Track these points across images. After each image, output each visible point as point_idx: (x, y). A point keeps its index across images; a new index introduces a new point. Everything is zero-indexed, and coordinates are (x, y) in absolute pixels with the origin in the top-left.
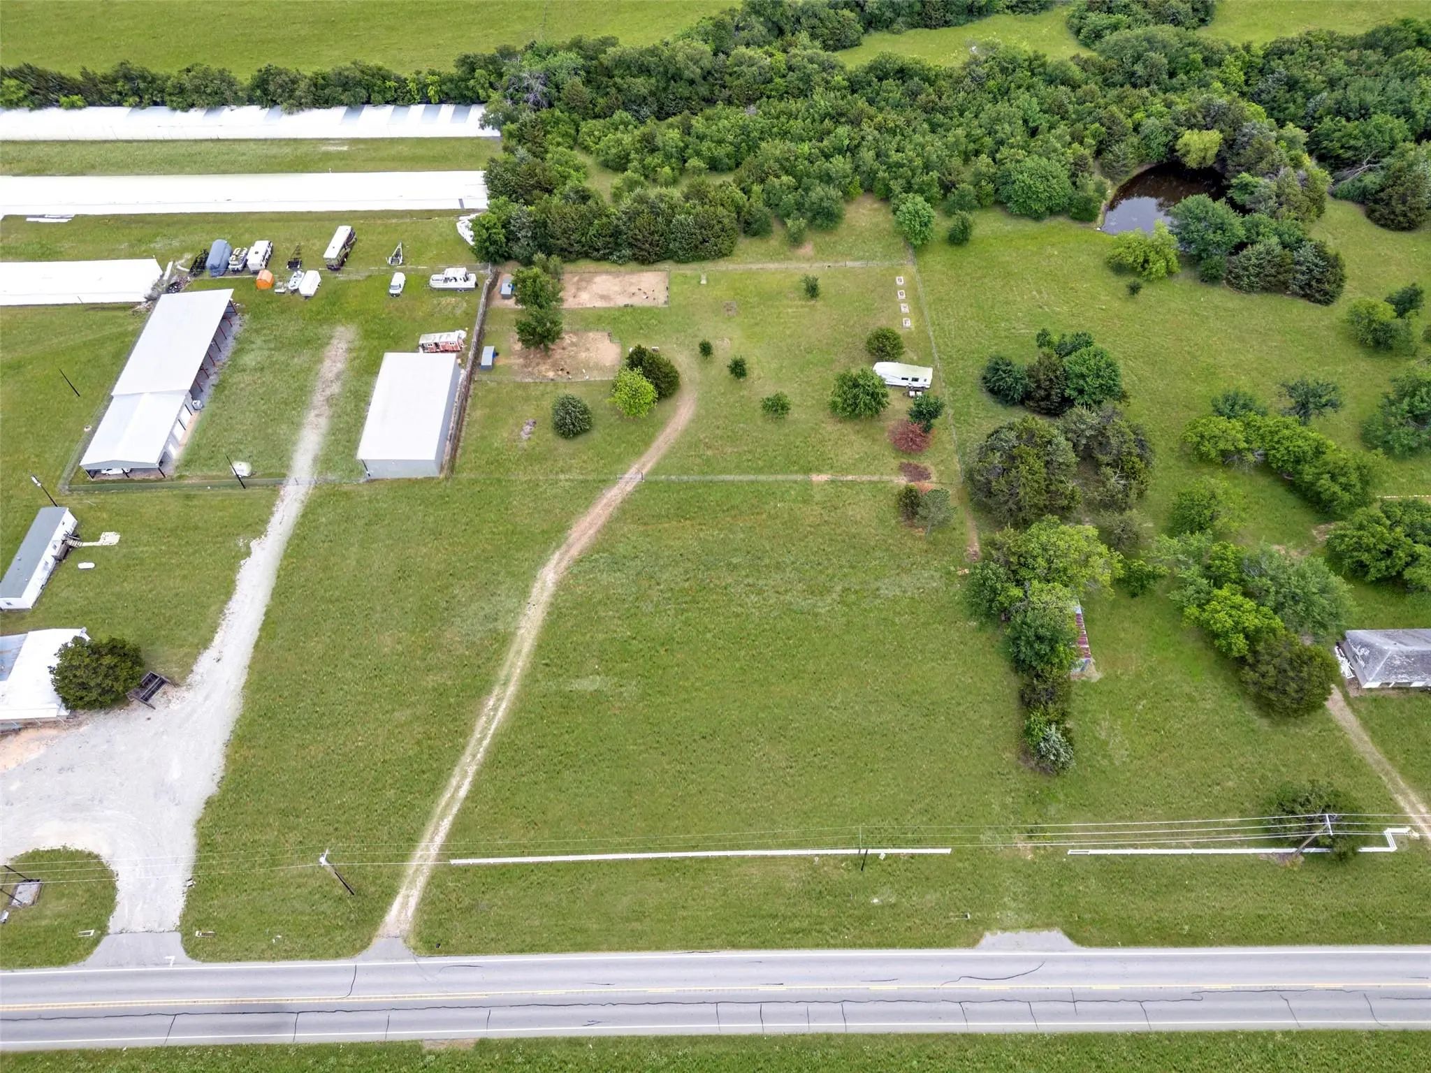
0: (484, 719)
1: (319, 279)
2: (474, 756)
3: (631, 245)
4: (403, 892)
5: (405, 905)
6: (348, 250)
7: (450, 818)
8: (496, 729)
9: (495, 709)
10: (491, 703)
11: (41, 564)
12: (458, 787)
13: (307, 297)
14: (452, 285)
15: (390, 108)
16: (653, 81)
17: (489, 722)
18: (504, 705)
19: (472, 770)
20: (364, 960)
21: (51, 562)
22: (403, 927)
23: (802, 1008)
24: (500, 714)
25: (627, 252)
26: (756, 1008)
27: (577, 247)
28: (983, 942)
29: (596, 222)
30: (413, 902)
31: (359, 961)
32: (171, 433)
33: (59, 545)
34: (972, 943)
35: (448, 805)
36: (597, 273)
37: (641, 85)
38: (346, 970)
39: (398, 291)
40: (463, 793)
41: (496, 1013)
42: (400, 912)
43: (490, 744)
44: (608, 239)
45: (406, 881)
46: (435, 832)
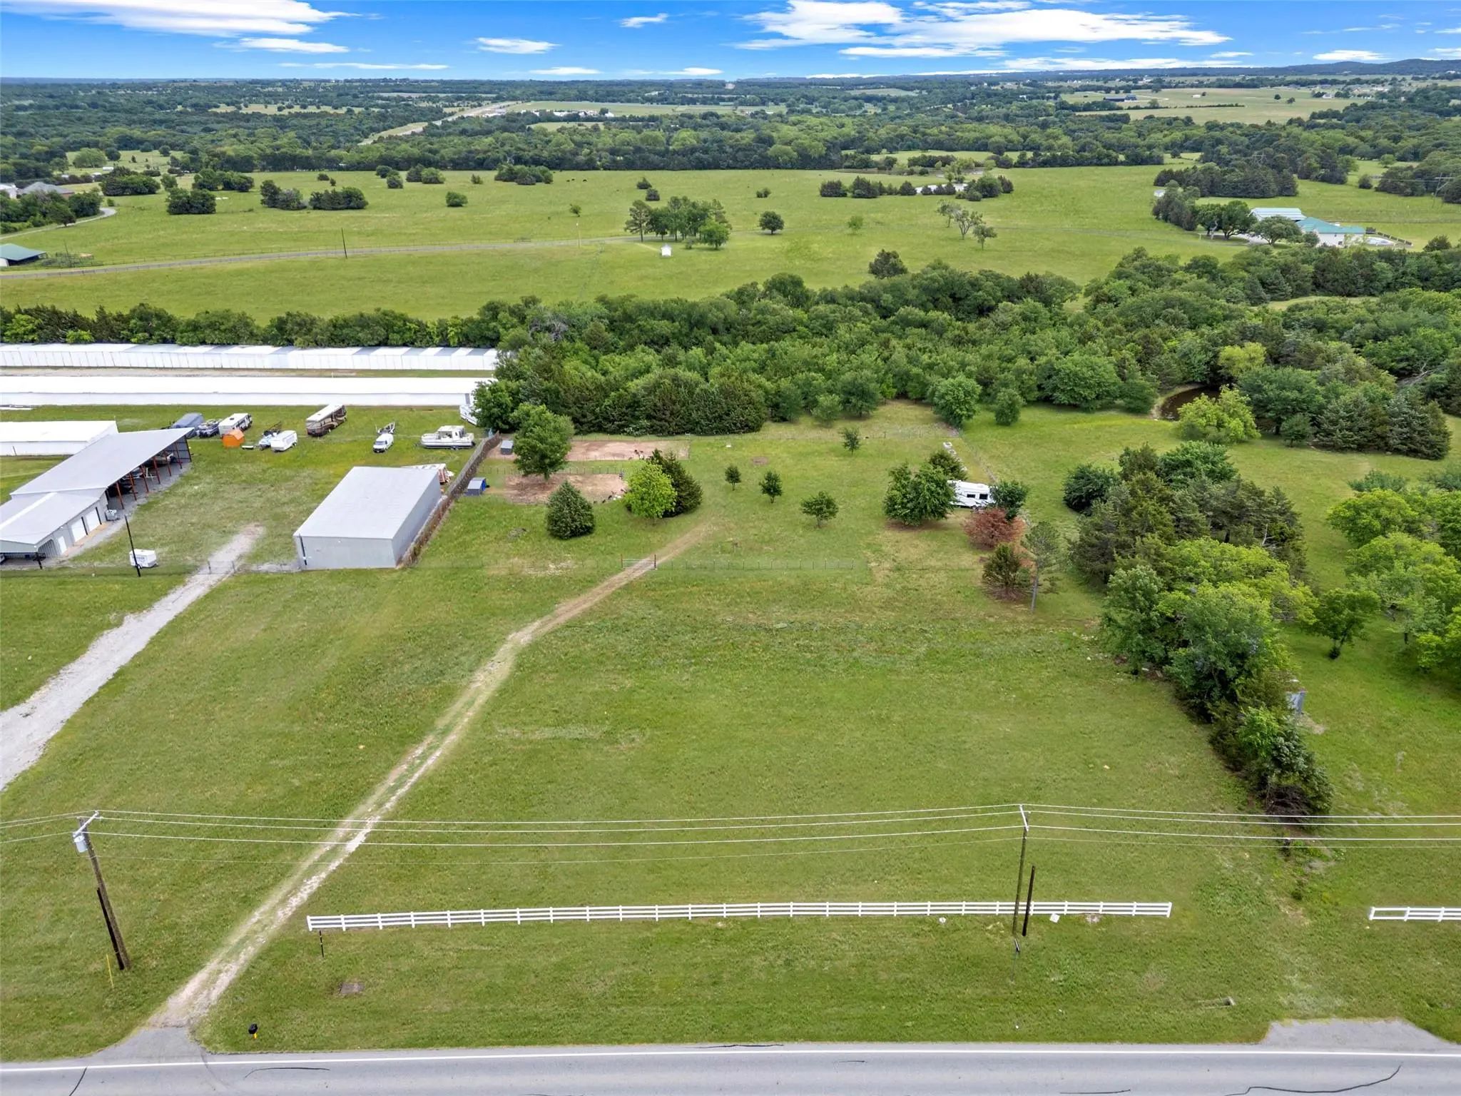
0: (404, 767)
1: (295, 439)
2: (380, 805)
3: (649, 417)
4: (212, 965)
5: (211, 981)
6: (336, 423)
7: (323, 875)
8: (422, 777)
9: (424, 757)
10: (419, 752)
12: (347, 839)
13: (277, 451)
14: (446, 441)
15: (405, 349)
17: (412, 770)
18: (439, 753)
19: (371, 823)
22: (195, 1013)
25: (645, 423)
27: (590, 417)
28: (1271, 1035)
30: (225, 980)
32: (67, 526)
34: (1255, 1037)
35: (325, 859)
36: (610, 441)
39: (383, 447)
40: (352, 846)
42: (196, 995)
43: (408, 793)
44: (624, 409)
45: (223, 952)
46: (295, 890)
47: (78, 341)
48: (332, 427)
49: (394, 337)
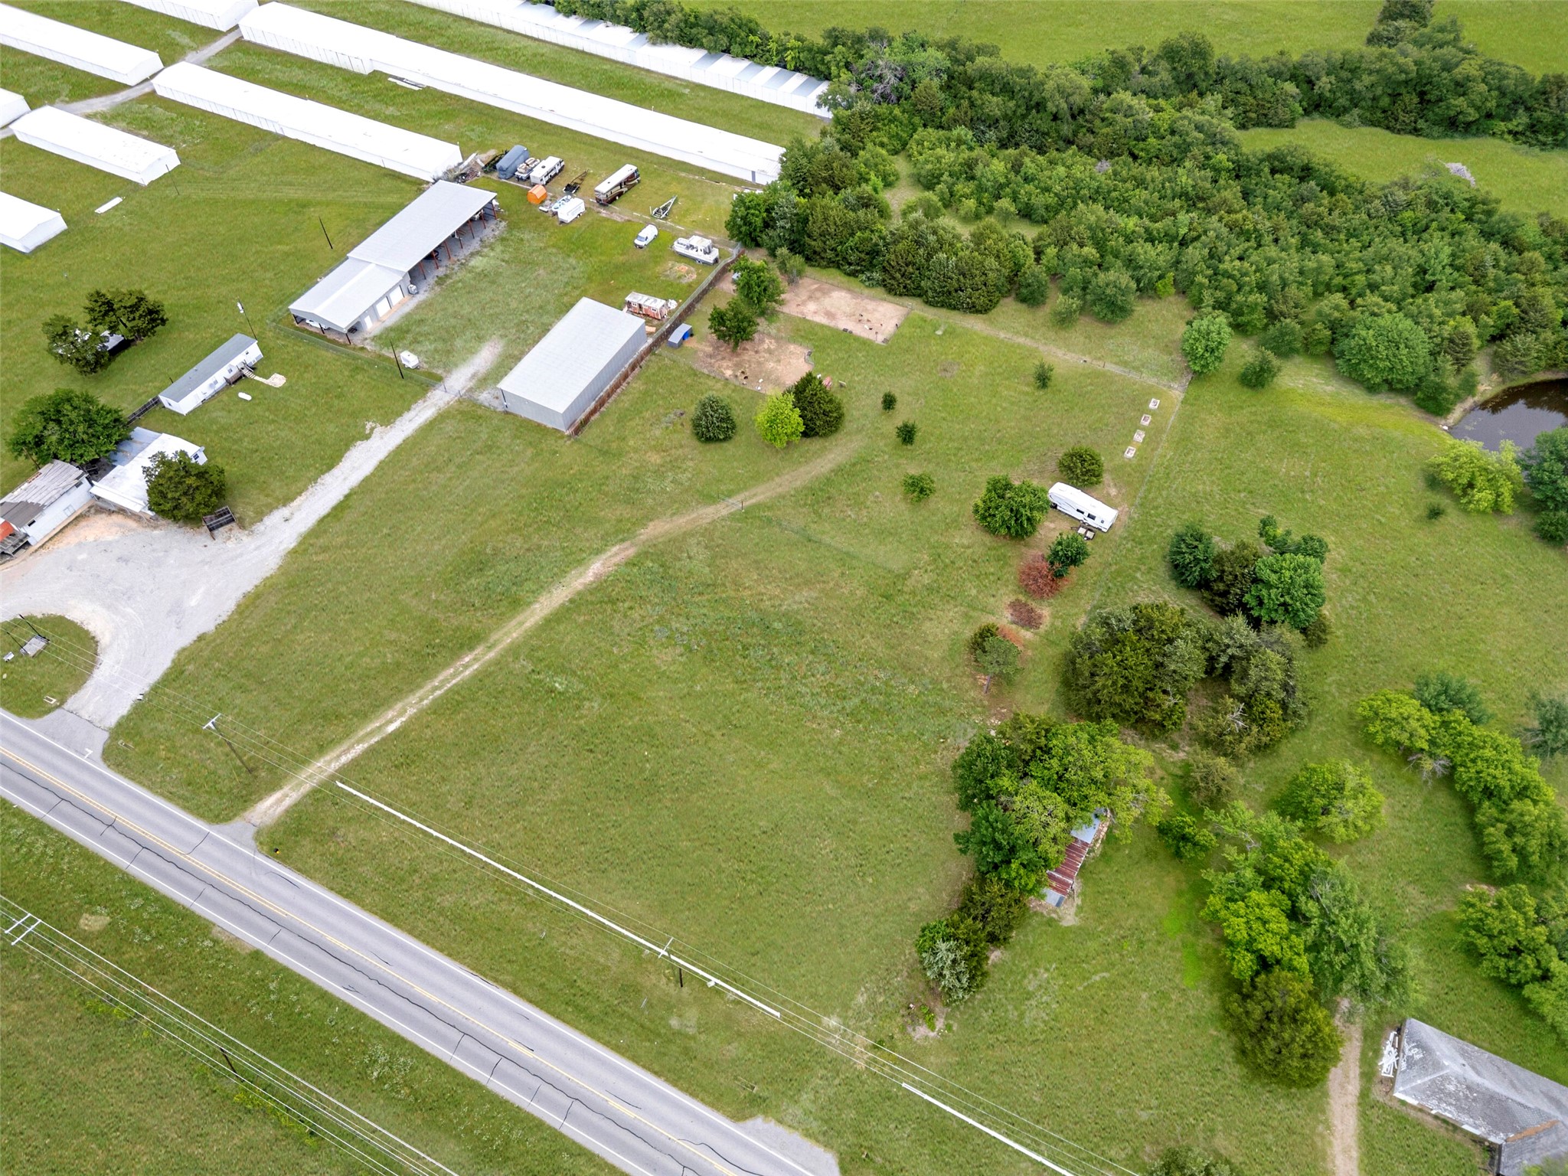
0: (452, 670)
1: (582, 209)
2: (421, 700)
3: (884, 269)
4: (286, 789)
5: (279, 801)
6: (624, 189)
7: (366, 745)
8: (456, 685)
9: (466, 667)
10: (467, 659)
11: (210, 381)
12: (391, 721)
13: (562, 222)
14: (692, 253)
15: (746, 63)
16: (1012, 104)
17: (454, 676)
18: (475, 667)
19: (411, 711)
20: (219, 832)
21: (221, 383)
22: (265, 819)
23: (535, 1083)
24: (467, 673)
25: (876, 275)
26: (495, 1058)
27: (830, 254)
28: (750, 1123)
29: (859, 234)
30: (288, 802)
31: (214, 831)
32: (373, 307)
33: (235, 371)
34: (739, 1115)
35: (371, 734)
36: (839, 287)
37: (995, 105)
38: (199, 831)
39: (642, 244)
40: (391, 728)
41: (284, 935)
42: (271, 806)
43: (441, 697)
44: (863, 256)
45: (294, 782)
46: (345, 752)
48: (620, 194)
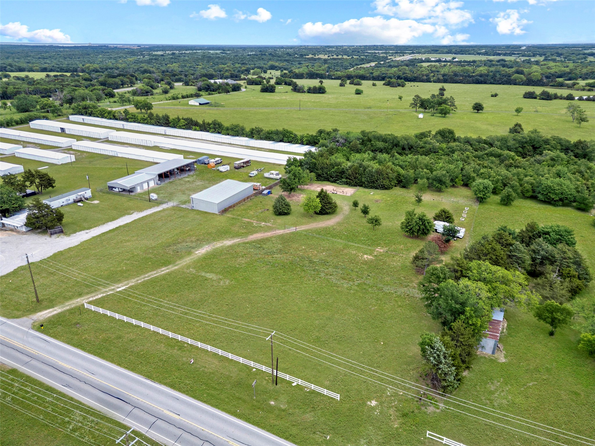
0: (155, 272)
1: (229, 168)
2: (137, 281)
3: (347, 178)
4: (56, 308)
5: (51, 312)
6: (245, 166)
7: (104, 295)
8: (156, 276)
9: (163, 271)
10: (163, 269)
11: (67, 198)
12: (120, 287)
13: (221, 172)
15: (289, 144)
17: (155, 274)
18: (167, 271)
19: (131, 284)
20: (12, 322)
21: (72, 201)
22: (40, 318)
23: (179, 432)
24: (163, 273)
30: (55, 312)
31: (9, 322)
32: (142, 183)
35: (109, 291)
37: (381, 145)
39: (251, 175)
40: (118, 290)
41: (34, 362)
42: (45, 314)
43: (148, 280)
44: (338, 174)
46: (92, 297)
47: (195, 130)
48: (243, 167)
49: (285, 139)
